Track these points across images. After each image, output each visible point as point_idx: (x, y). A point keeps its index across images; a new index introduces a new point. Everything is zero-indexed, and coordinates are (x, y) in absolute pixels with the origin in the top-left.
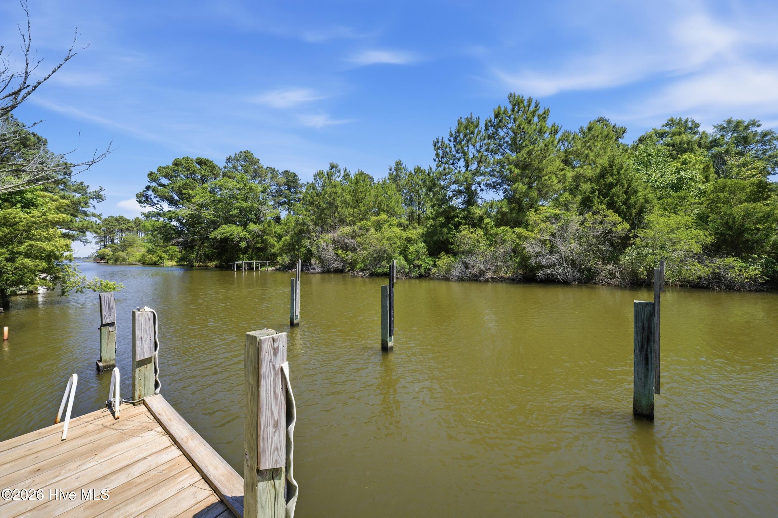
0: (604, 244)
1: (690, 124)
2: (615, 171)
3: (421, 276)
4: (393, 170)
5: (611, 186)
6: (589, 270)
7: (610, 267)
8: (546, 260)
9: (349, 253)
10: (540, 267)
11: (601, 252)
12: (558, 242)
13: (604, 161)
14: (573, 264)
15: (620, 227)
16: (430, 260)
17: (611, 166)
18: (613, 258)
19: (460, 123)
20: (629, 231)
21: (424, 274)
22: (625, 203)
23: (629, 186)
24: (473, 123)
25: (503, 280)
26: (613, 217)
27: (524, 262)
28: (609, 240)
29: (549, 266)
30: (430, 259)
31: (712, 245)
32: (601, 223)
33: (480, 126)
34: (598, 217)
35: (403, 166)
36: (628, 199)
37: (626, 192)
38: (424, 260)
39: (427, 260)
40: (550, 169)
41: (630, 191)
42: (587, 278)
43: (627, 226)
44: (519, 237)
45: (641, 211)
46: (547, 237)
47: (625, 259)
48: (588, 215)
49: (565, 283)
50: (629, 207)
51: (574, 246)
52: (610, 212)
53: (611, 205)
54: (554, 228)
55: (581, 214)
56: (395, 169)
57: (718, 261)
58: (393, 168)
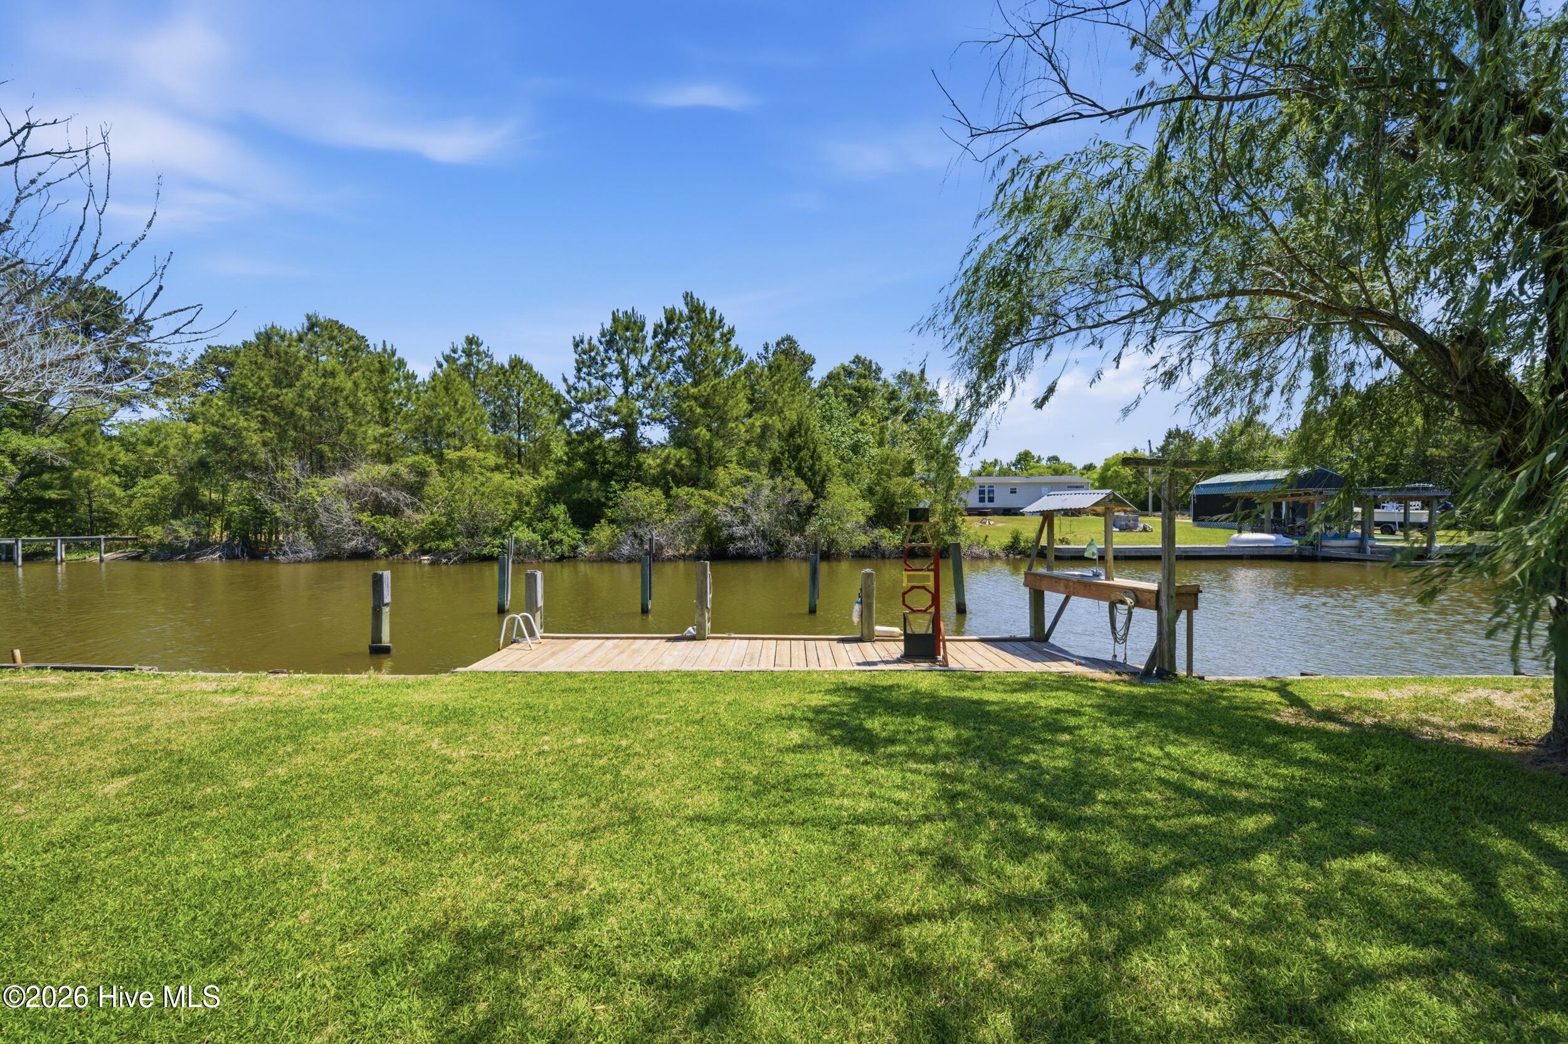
0: (792, 514)
1: (874, 367)
2: (803, 433)
3: (562, 558)
4: (460, 353)
5: (799, 449)
6: (778, 542)
7: (797, 538)
8: (739, 531)
9: (388, 518)
10: (732, 538)
11: (788, 521)
12: (750, 510)
13: (792, 415)
14: (764, 536)
15: (805, 497)
16: (575, 533)
17: (800, 425)
18: (799, 529)
19: (615, 319)
20: (814, 500)
21: (567, 554)
22: (811, 468)
23: (814, 451)
24: (635, 322)
25: (683, 557)
26: (800, 484)
27: (711, 534)
28: (797, 510)
29: (741, 539)
30: (575, 530)
31: (875, 516)
32: (790, 490)
33: (646, 329)
34: (788, 483)
35: (482, 348)
36: (813, 465)
37: (812, 457)
38: (564, 532)
39: (570, 532)
40: (735, 413)
41: (815, 457)
42: (776, 551)
43: (811, 495)
44: (708, 501)
45: (823, 480)
46: (738, 503)
47: (810, 529)
48: (779, 480)
49: (755, 558)
50: (814, 474)
51: (766, 517)
52: (798, 480)
53: (799, 472)
54: (746, 492)
55: (772, 477)
56: (463, 351)
57: (876, 532)
58: (460, 348)
